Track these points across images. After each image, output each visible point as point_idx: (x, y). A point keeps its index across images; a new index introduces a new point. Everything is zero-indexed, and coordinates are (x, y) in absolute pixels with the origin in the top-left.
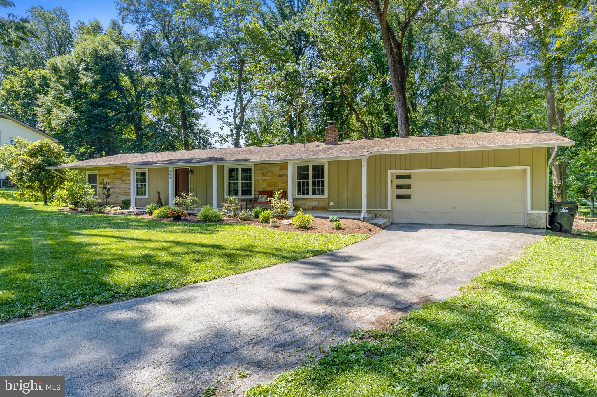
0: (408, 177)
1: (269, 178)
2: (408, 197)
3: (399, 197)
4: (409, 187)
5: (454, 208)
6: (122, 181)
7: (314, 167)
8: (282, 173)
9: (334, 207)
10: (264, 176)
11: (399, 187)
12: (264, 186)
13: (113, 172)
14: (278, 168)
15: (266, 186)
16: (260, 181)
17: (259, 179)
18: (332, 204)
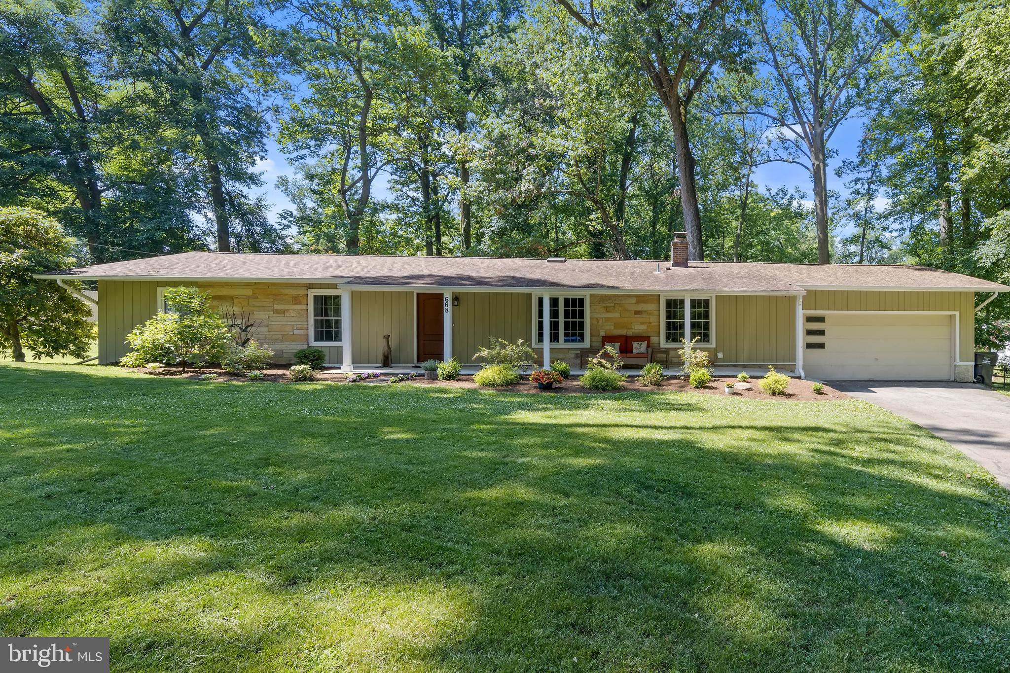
0: (821, 319)
1: (617, 315)
2: (821, 346)
3: (810, 346)
4: (822, 333)
5: (877, 360)
6: (276, 312)
7: (693, 302)
8: (639, 309)
9: (723, 360)
10: (608, 312)
11: (810, 333)
12: (607, 328)
13: (249, 292)
14: (634, 301)
15: (612, 327)
16: (601, 321)
17: (598, 316)
18: (720, 355)
